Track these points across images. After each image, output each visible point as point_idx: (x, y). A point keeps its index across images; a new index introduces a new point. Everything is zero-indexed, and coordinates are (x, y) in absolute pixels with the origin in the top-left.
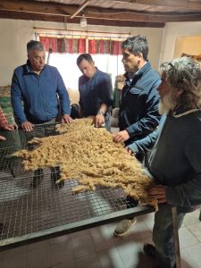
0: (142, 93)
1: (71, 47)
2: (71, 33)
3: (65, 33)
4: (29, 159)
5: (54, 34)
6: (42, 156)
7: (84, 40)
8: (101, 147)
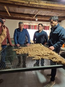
0: (57, 33)
1: (32, 28)
2: (33, 24)
3: (31, 24)
4: (18, 51)
5: (28, 24)
6: (22, 50)
7: (36, 26)
8: (42, 49)
